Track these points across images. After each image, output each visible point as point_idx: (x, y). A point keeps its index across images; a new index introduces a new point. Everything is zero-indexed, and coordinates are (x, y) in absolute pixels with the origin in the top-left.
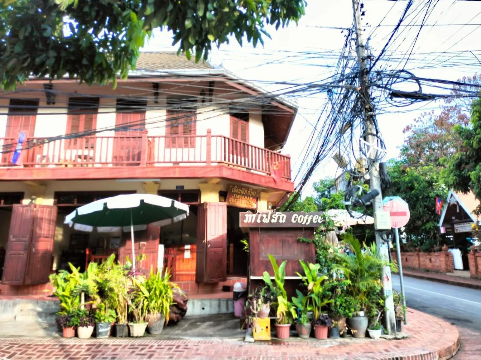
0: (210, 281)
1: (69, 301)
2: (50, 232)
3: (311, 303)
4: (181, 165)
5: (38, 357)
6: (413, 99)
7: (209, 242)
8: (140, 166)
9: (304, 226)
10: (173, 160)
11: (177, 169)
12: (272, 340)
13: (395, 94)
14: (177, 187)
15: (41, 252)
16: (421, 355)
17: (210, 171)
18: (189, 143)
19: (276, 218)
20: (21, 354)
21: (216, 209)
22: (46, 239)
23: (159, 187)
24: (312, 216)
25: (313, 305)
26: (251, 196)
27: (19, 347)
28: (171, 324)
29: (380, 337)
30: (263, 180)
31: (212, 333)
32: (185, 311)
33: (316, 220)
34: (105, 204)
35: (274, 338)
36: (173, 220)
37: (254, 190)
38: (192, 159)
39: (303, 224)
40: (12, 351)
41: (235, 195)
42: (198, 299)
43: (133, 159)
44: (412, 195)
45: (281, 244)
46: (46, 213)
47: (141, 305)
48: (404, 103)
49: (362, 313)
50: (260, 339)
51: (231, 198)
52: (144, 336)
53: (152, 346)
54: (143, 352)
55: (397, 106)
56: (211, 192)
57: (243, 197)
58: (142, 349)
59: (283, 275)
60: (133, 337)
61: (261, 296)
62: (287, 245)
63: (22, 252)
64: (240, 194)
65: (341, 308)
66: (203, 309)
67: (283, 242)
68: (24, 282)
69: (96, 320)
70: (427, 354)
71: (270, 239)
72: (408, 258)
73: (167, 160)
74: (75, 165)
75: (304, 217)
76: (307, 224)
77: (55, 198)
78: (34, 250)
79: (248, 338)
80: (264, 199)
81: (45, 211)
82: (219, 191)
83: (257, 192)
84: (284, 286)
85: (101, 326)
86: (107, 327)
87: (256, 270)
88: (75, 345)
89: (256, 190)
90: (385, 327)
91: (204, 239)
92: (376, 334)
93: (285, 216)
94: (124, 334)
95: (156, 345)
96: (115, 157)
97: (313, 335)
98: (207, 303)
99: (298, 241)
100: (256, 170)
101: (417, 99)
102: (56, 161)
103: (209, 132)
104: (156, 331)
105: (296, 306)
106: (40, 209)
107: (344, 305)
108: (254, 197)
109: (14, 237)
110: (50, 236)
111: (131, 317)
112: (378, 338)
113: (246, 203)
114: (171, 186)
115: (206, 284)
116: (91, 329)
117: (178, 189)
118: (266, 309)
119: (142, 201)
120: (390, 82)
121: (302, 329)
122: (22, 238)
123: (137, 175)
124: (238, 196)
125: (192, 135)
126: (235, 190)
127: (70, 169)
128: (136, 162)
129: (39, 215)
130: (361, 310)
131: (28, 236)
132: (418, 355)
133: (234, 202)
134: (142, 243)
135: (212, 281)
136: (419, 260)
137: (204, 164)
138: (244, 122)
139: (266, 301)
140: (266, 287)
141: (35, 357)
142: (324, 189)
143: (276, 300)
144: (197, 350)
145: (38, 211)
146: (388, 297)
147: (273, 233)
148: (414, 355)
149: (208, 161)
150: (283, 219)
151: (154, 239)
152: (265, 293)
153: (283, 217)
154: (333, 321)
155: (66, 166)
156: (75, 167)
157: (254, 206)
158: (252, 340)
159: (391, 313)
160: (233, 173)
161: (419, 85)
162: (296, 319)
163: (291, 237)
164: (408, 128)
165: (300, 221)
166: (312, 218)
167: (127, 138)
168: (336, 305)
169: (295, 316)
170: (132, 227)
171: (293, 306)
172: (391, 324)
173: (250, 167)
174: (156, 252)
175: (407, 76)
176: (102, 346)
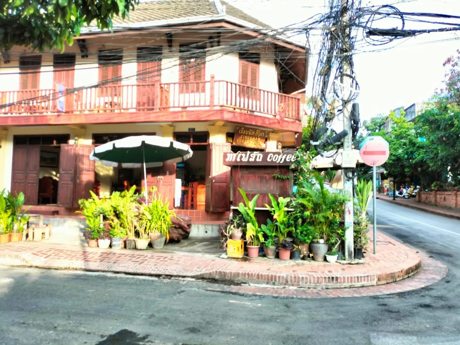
0: (215, 210)
1: (92, 220)
2: (91, 166)
3: (277, 230)
4: (188, 109)
5: (65, 258)
6: (392, 36)
7: (214, 178)
8: (154, 111)
9: (278, 165)
10: (182, 105)
11: (184, 113)
12: (243, 258)
13: (372, 33)
14: (189, 129)
15: (84, 183)
16: (358, 277)
17: (212, 114)
18: (200, 88)
19: (254, 157)
20: (55, 256)
21: (221, 149)
22: (88, 172)
23: (174, 129)
24: (286, 155)
25: (278, 232)
26: (260, 137)
27: (55, 251)
28: (172, 241)
29: (336, 262)
30: (267, 122)
31: (201, 250)
32: (188, 233)
33: (289, 159)
34: (114, 145)
35: (246, 257)
36: (183, 159)
37: (262, 131)
38: (197, 104)
39: (277, 162)
40: (49, 253)
41: (242, 136)
42: (202, 224)
43: (149, 105)
44: (452, 132)
45: (259, 179)
46: (86, 151)
47: (145, 225)
48: (382, 41)
49: (322, 241)
50: (232, 257)
51: (238, 139)
52: (146, 249)
53: (147, 256)
54: (138, 260)
55: (374, 45)
56: (218, 133)
57: (251, 138)
58: (139, 258)
59: (254, 206)
60: (137, 249)
61: (235, 223)
62: (264, 181)
63: (70, 183)
64: (248, 135)
65: (302, 235)
66: (206, 232)
67: (261, 178)
68: (73, 205)
69: (111, 236)
70: (364, 277)
71: (251, 175)
72: (446, 198)
73: (176, 105)
74: (105, 111)
75: (279, 156)
76: (281, 162)
77: (93, 139)
78: (78, 181)
79: (224, 255)
80: (273, 139)
81: (85, 149)
82: (226, 132)
83: (265, 133)
84: (255, 215)
85: (115, 240)
86: (119, 241)
87: (237, 201)
88: (92, 252)
89: (264, 131)
90: (344, 254)
91: (210, 175)
92: (332, 259)
93: (262, 155)
94: (132, 247)
95: (150, 256)
96: (138, 104)
97: (277, 256)
98: (209, 228)
99: (274, 178)
100: (260, 112)
101: (396, 36)
102: (88, 108)
103: (213, 77)
104: (157, 246)
105: (263, 232)
106: (81, 148)
107: (305, 233)
108: (262, 138)
109: (63, 170)
110: (91, 170)
111: (137, 234)
112: (334, 262)
113: (254, 143)
114: (184, 128)
115: (213, 213)
116: (107, 242)
117: (190, 131)
118: (238, 233)
119: (143, 142)
120: (371, 19)
121: (267, 250)
122: (68, 171)
123: (152, 120)
124: (246, 137)
125: (202, 81)
126: (242, 132)
127: (101, 114)
128: (151, 107)
129: (81, 152)
130: (322, 238)
131: (73, 170)
132: (355, 277)
133: (241, 142)
134: (159, 177)
135: (217, 210)
136: (456, 200)
137: (208, 108)
138: (254, 65)
139: (239, 226)
140: (240, 216)
141: (63, 258)
142: (375, 127)
143: (246, 226)
144: (178, 261)
145: (79, 149)
146: (348, 228)
147: (252, 170)
148: (349, 276)
149: (212, 105)
150: (259, 158)
151: (171, 174)
152: (239, 220)
153: (260, 156)
154: (294, 245)
155: (99, 111)
156: (105, 113)
157: (263, 146)
158: (226, 257)
159: (349, 242)
160: (234, 115)
161: (403, 20)
162: (263, 243)
163: (268, 174)
164: (449, 60)
165: (275, 159)
166: (286, 157)
167: (147, 85)
168: (297, 233)
169: (262, 239)
170: (144, 164)
171: (262, 231)
172: (349, 251)
173: (254, 109)
174: (172, 185)
175: (391, 11)
176: (111, 254)
